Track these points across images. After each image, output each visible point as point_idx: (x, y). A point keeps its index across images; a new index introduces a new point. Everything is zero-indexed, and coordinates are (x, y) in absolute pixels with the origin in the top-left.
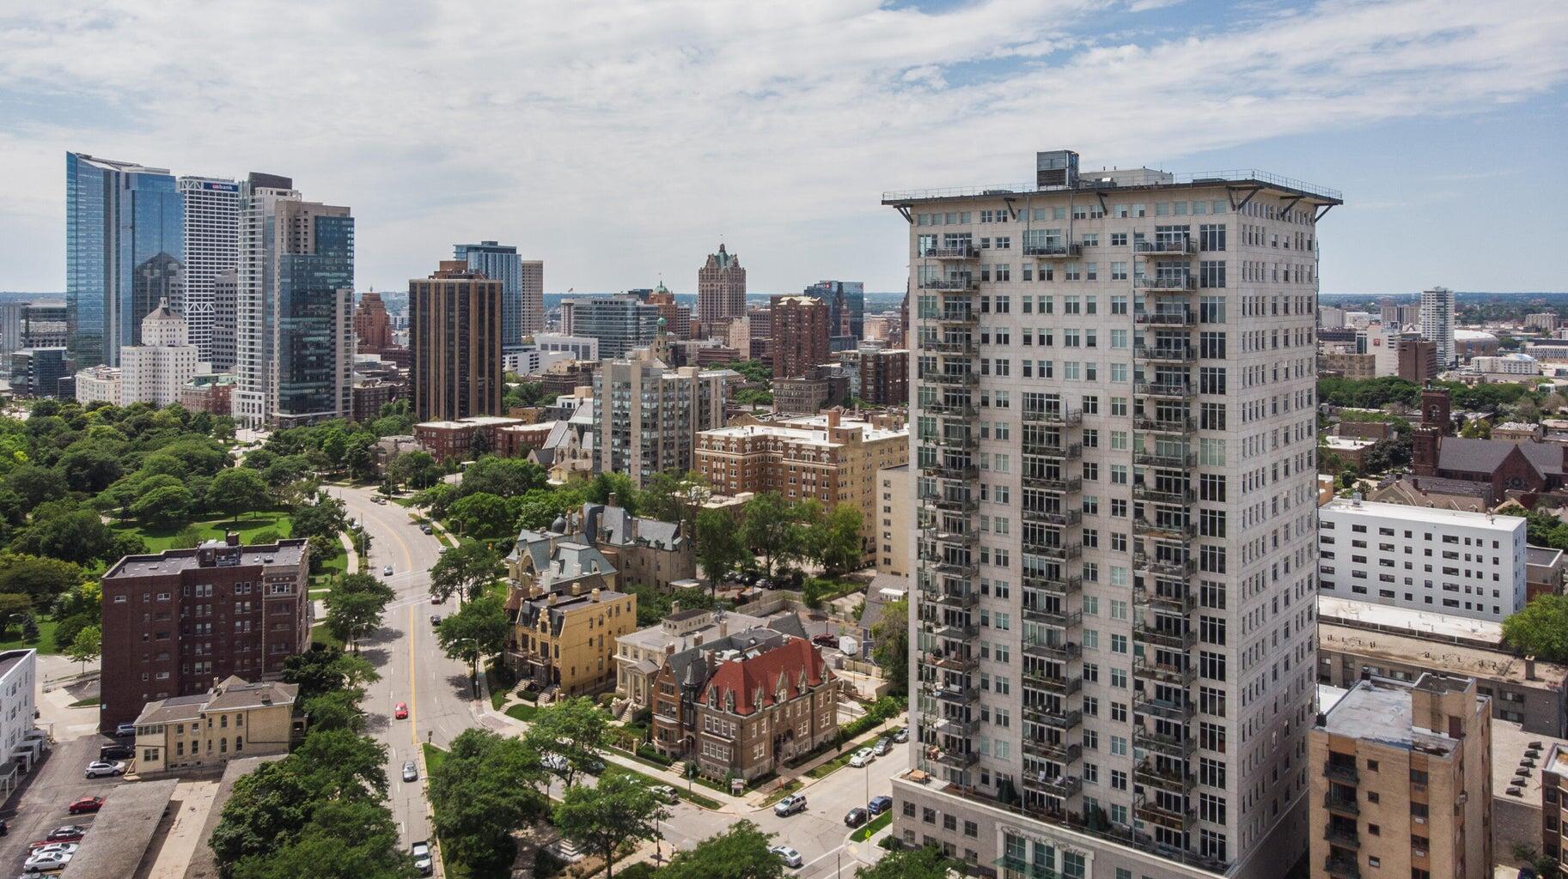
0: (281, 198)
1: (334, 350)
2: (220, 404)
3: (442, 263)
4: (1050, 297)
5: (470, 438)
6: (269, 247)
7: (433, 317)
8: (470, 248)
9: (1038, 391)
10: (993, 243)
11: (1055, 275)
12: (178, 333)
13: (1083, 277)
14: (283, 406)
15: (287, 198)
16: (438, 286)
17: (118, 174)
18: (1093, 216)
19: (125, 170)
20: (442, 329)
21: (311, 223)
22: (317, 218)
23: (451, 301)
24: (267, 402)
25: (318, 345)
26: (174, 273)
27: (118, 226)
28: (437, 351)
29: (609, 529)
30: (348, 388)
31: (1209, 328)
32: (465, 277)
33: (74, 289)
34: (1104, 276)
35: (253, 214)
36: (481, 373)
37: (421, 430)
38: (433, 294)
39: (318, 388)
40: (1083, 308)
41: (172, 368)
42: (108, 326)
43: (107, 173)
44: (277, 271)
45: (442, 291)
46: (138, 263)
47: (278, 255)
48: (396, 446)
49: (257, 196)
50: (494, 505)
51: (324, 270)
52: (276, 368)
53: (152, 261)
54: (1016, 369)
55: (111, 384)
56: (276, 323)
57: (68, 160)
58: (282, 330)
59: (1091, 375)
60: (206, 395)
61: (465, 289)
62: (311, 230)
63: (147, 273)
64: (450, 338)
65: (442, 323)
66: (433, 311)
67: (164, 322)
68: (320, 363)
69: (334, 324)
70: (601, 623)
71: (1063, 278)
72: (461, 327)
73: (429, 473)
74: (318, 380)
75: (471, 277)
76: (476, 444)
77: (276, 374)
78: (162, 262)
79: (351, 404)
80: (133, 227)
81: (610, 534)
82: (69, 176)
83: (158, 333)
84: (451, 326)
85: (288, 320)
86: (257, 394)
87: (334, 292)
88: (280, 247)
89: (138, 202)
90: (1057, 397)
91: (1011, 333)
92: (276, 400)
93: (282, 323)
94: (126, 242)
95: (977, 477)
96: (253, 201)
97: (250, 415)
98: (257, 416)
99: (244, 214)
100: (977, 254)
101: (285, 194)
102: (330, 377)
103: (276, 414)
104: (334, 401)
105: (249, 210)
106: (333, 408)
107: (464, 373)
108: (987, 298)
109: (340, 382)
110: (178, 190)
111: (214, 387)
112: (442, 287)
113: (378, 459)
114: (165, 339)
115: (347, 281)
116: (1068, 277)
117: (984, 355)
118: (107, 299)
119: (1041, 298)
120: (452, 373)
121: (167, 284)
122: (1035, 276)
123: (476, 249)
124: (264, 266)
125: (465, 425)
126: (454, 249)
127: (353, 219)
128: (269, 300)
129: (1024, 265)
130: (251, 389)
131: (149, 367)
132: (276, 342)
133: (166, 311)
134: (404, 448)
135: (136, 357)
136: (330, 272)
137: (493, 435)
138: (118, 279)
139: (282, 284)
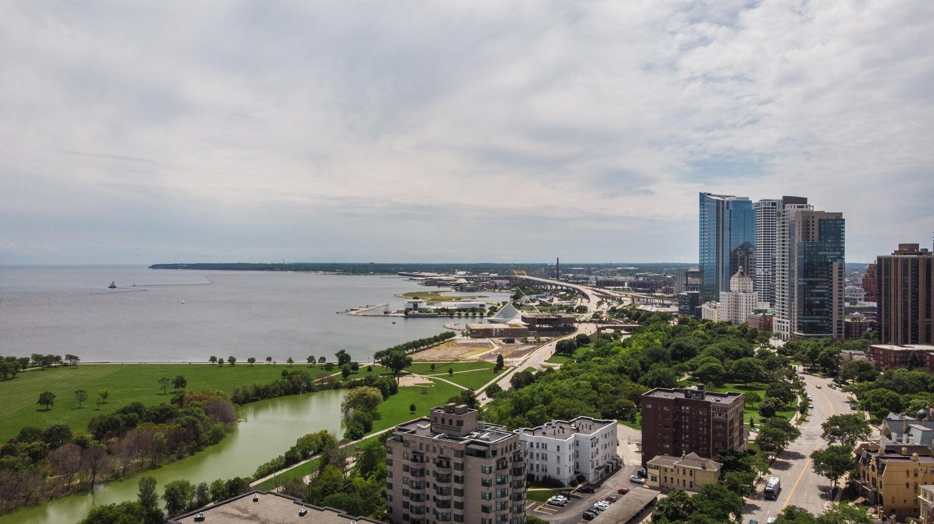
0: (800, 210)
1: (831, 298)
2: (766, 325)
3: (900, 246)
5: (907, 357)
6: (792, 237)
7: (893, 280)
12: (748, 285)
14: (799, 329)
15: (804, 209)
16: (896, 259)
17: (723, 201)
19: (727, 199)
20: (899, 287)
21: (816, 223)
22: (820, 220)
23: (905, 269)
24: (791, 326)
25: (821, 294)
26: (751, 253)
27: (723, 228)
28: (896, 301)
30: (841, 321)
32: (916, 254)
33: (702, 262)
35: (784, 219)
36: (928, 317)
37: (873, 349)
38: (893, 265)
39: (821, 319)
41: (744, 304)
42: (718, 281)
43: (718, 201)
44: (796, 251)
45: (899, 264)
46: (733, 248)
47: (797, 241)
48: (851, 357)
49: (786, 209)
51: (825, 251)
52: (796, 307)
53: (741, 247)
55: (716, 311)
56: (796, 281)
57: (700, 197)
58: (799, 285)
60: (760, 320)
61: (915, 261)
62: (816, 227)
63: (738, 253)
64: (905, 293)
65: (899, 284)
66: (893, 275)
67: (741, 279)
68: (822, 305)
69: (832, 283)
70: (916, 475)
72: (912, 286)
73: (869, 375)
74: (821, 315)
75: (920, 254)
76: (910, 362)
77: (796, 310)
78: (747, 248)
79: (843, 330)
80: (730, 229)
82: (700, 205)
83: (737, 285)
84: (905, 285)
85: (802, 279)
86: (786, 321)
87: (831, 263)
88: (798, 238)
89: (732, 215)
92: (796, 325)
93: (799, 281)
94: (726, 238)
96: (784, 212)
97: (782, 332)
98: (785, 333)
99: (779, 220)
101: (803, 207)
102: (829, 313)
103: (796, 333)
104: (831, 328)
105: (782, 217)
106: (831, 332)
107: (915, 316)
109: (835, 318)
110: (753, 208)
111: (764, 315)
112: (900, 260)
113: (839, 363)
114: (741, 289)
115: (841, 256)
118: (718, 267)
120: (906, 316)
121: (748, 259)
124: (789, 249)
125: (903, 349)
127: (844, 220)
128: (792, 268)
130: (783, 318)
131: (733, 303)
132: (796, 292)
133: (742, 273)
134: (856, 358)
135: (727, 297)
136: (829, 251)
137: (922, 357)
138: (723, 256)
139: (799, 259)
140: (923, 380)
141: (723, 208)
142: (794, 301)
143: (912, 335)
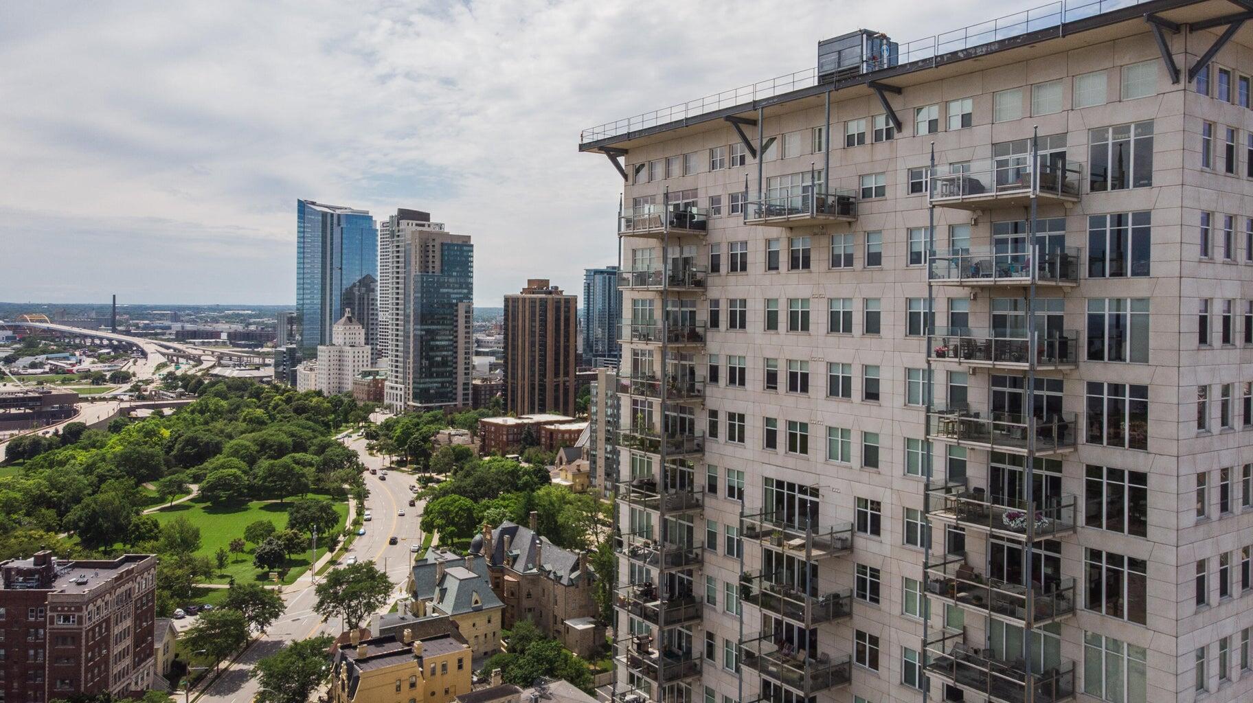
0: (420, 229)
1: (456, 352)
2: (377, 392)
3: (530, 281)
4: (805, 301)
5: (521, 434)
6: (408, 268)
7: (520, 327)
8: (597, 272)
9: (788, 477)
10: (725, 204)
11: (814, 256)
12: (357, 336)
13: (859, 263)
14: (415, 398)
15: (425, 229)
16: (524, 299)
17: (332, 215)
18: (878, 136)
19: (338, 212)
20: (527, 337)
21: (438, 248)
22: (442, 244)
23: (533, 314)
24: (405, 393)
25: (443, 348)
26: (372, 291)
27: (332, 254)
28: (523, 355)
29: (515, 552)
30: (468, 384)
31: (1107, 372)
32: (545, 293)
33: (301, 302)
34: (895, 256)
35: (398, 241)
36: (557, 374)
37: (483, 424)
38: (520, 307)
39: (442, 383)
40: (858, 321)
41: (351, 364)
42: (323, 330)
43: (324, 215)
44: (412, 287)
45: (527, 306)
46: (346, 285)
48: (449, 439)
49: (401, 227)
50: (461, 509)
51: (448, 287)
52: (411, 365)
53: (358, 282)
54: (754, 431)
55: (312, 375)
56: (412, 329)
57: (299, 205)
58: (415, 335)
59: (871, 457)
60: (369, 386)
61: (544, 302)
62: (438, 254)
63: (356, 290)
64: (533, 344)
65: (527, 332)
66: (520, 321)
67: (348, 327)
68: (444, 363)
69: (456, 331)
70: (413, 685)
71: (824, 266)
72: (540, 335)
74: (443, 376)
75: (550, 293)
76: (525, 440)
77: (411, 370)
79: (470, 396)
81: (515, 558)
82: (299, 217)
83: (343, 336)
84: (533, 333)
85: (419, 327)
86: (399, 386)
87: (457, 305)
88: (415, 269)
89: (345, 235)
90: (815, 492)
91: (749, 365)
92: (411, 392)
93: (415, 330)
95: (698, 616)
96: (399, 231)
97: (395, 403)
98: (399, 403)
99: (393, 242)
100: (702, 226)
101: (423, 225)
102: (453, 374)
103: (411, 403)
104: (456, 394)
105: (396, 239)
106: (455, 400)
107: (543, 374)
108: (716, 303)
109: (461, 379)
111: (374, 379)
112: (527, 301)
114: (347, 341)
115: (468, 296)
116: (835, 262)
117: (711, 404)
119: (791, 301)
120: (533, 375)
121: (368, 299)
122: (784, 259)
123: (602, 272)
124: (404, 284)
125: (519, 421)
126: (585, 273)
127: (472, 246)
128: (408, 311)
129: (768, 242)
130: (396, 382)
131: (335, 363)
132: (412, 345)
133: (350, 319)
134: (457, 441)
135: (327, 354)
136: (454, 288)
137: (539, 432)
138: (331, 294)
139: (415, 298)
140: (514, 473)
141: (332, 224)
142: (408, 358)
143: (540, 400)
